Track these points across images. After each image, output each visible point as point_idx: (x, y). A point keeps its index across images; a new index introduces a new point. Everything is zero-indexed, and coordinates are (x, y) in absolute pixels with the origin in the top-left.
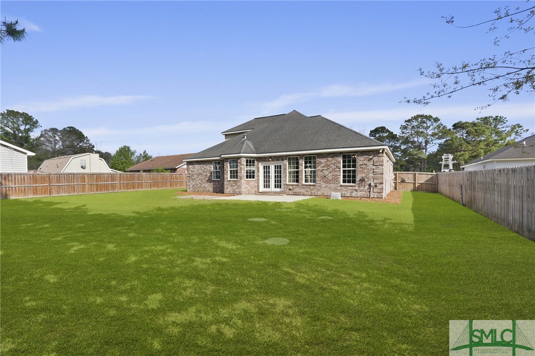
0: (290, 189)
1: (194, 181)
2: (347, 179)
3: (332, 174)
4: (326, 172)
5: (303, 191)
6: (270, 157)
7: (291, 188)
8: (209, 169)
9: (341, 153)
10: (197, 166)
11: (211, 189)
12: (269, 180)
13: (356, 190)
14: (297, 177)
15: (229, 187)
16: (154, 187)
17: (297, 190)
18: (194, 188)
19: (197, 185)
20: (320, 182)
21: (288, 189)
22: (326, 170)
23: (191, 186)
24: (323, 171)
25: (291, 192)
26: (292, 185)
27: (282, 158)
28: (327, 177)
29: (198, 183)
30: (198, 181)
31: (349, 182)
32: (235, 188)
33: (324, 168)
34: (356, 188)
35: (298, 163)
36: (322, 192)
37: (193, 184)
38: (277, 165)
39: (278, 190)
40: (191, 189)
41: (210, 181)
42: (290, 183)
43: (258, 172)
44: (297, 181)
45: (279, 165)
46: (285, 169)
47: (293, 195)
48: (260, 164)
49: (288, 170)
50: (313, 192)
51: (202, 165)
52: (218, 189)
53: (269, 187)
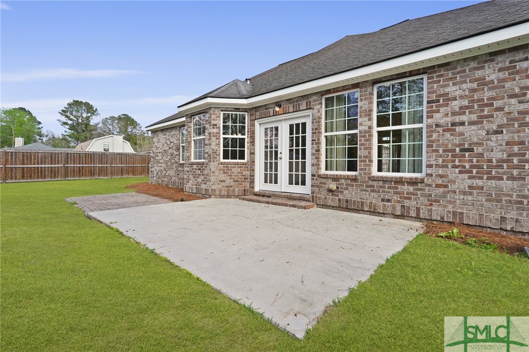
0: (330, 191)
1: (158, 165)
4: (472, 133)
5: (372, 198)
6: (279, 103)
7: (333, 186)
8: (175, 141)
10: (162, 139)
12: (276, 164)
14: (352, 153)
15: (192, 177)
17: (352, 194)
18: (158, 176)
19: (161, 172)
20: (441, 171)
21: (323, 190)
22: (471, 123)
23: (155, 173)
24: (458, 129)
25: (331, 200)
26: (336, 179)
27: (307, 100)
28: (478, 150)
29: (162, 168)
30: (162, 165)
33: (464, 118)
35: (352, 112)
36: (450, 208)
37: (158, 170)
38: (294, 122)
39: (297, 189)
41: (176, 164)
42: (329, 172)
43: (252, 142)
44: (352, 166)
45: (300, 121)
46: (316, 131)
47: (339, 208)
48: (257, 123)
49: (324, 134)
50: (411, 203)
51: (167, 136)
53: (276, 182)
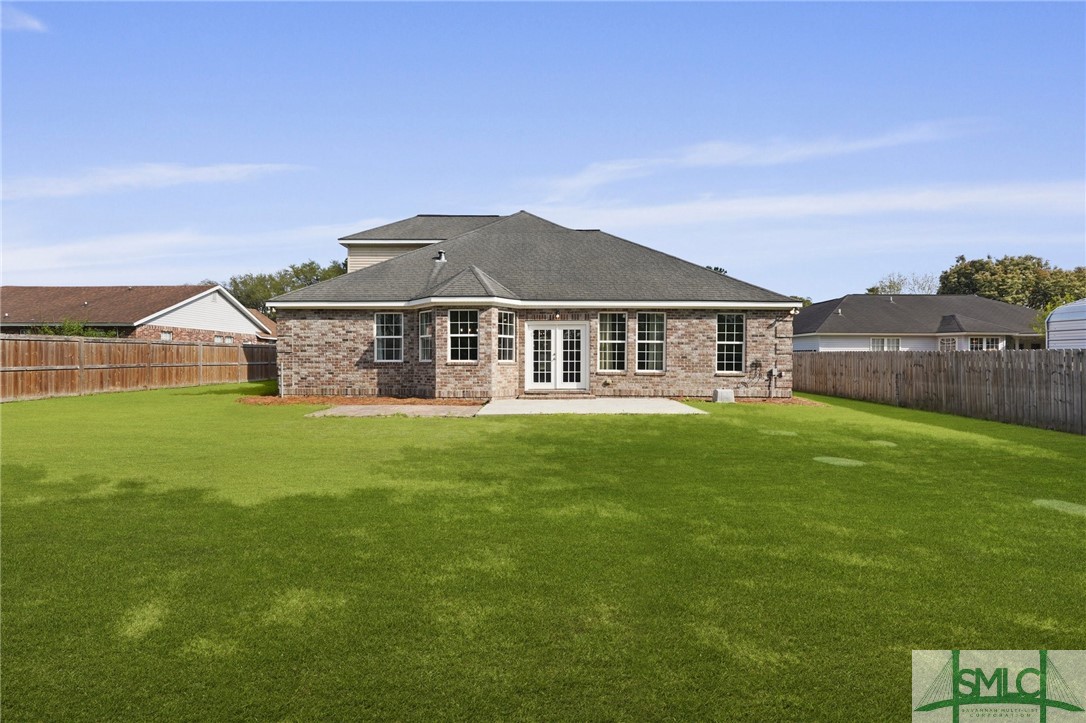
0: (606, 384)
1: (307, 365)
2: (725, 362)
3: (698, 352)
4: (687, 349)
5: (637, 387)
6: (557, 311)
7: (609, 380)
8: (362, 331)
9: (716, 310)
10: (319, 325)
11: (372, 387)
12: (549, 364)
13: (745, 384)
14: (621, 356)
15: (452, 380)
16: (114, 385)
17: (623, 385)
18: (304, 383)
19: (318, 376)
20: (673, 369)
21: (600, 384)
22: (687, 344)
23: (295, 379)
24: (682, 346)
25: (607, 390)
26: (610, 375)
27: (586, 314)
28: (689, 357)
29: (322, 371)
30: (321, 365)
31: (729, 367)
32: (470, 382)
33: (683, 340)
34: (746, 380)
35: (622, 327)
36: (678, 388)
37: (304, 372)
38: (569, 328)
39: (573, 386)
40: (294, 387)
41: (365, 363)
42: (603, 371)
43: (523, 343)
44: (621, 366)
45: (575, 328)
46: (592, 339)
47: (615, 396)
48: (526, 324)
49: (599, 342)
50: (659, 388)
51: (337, 322)
52: (396, 387)
53: (549, 381)
